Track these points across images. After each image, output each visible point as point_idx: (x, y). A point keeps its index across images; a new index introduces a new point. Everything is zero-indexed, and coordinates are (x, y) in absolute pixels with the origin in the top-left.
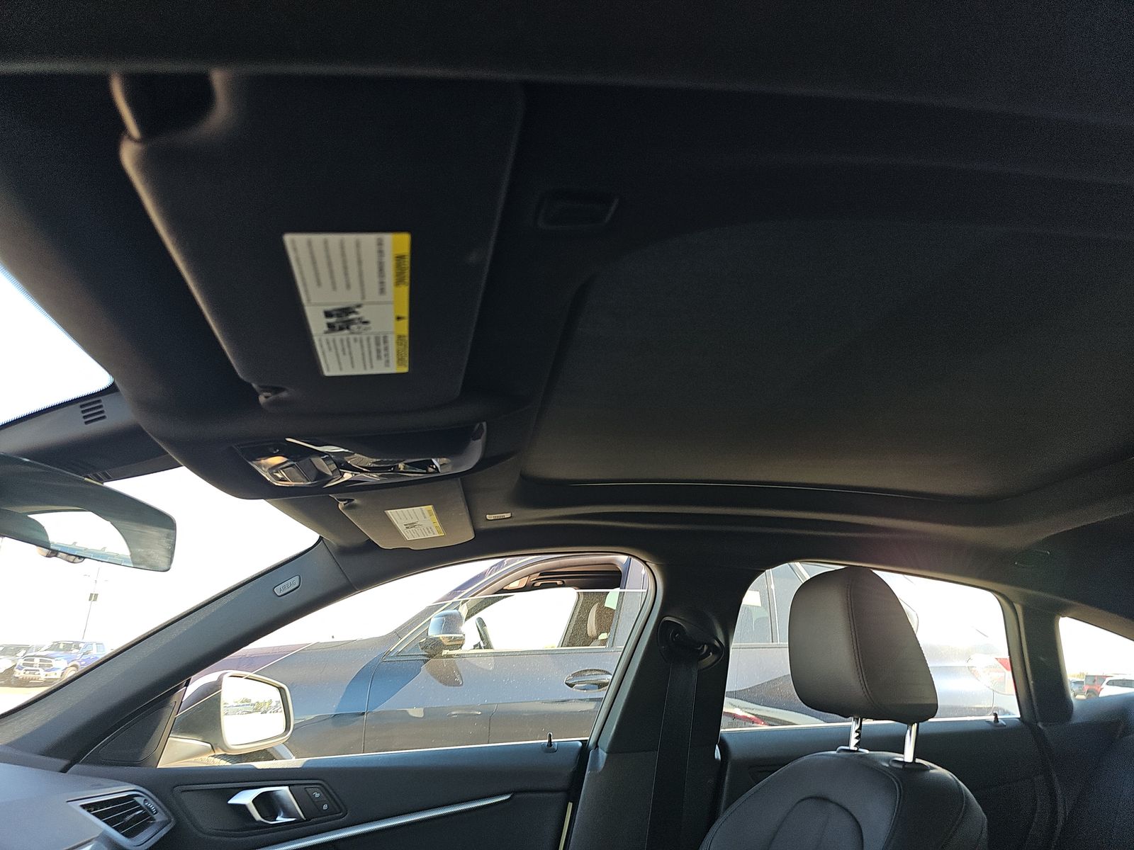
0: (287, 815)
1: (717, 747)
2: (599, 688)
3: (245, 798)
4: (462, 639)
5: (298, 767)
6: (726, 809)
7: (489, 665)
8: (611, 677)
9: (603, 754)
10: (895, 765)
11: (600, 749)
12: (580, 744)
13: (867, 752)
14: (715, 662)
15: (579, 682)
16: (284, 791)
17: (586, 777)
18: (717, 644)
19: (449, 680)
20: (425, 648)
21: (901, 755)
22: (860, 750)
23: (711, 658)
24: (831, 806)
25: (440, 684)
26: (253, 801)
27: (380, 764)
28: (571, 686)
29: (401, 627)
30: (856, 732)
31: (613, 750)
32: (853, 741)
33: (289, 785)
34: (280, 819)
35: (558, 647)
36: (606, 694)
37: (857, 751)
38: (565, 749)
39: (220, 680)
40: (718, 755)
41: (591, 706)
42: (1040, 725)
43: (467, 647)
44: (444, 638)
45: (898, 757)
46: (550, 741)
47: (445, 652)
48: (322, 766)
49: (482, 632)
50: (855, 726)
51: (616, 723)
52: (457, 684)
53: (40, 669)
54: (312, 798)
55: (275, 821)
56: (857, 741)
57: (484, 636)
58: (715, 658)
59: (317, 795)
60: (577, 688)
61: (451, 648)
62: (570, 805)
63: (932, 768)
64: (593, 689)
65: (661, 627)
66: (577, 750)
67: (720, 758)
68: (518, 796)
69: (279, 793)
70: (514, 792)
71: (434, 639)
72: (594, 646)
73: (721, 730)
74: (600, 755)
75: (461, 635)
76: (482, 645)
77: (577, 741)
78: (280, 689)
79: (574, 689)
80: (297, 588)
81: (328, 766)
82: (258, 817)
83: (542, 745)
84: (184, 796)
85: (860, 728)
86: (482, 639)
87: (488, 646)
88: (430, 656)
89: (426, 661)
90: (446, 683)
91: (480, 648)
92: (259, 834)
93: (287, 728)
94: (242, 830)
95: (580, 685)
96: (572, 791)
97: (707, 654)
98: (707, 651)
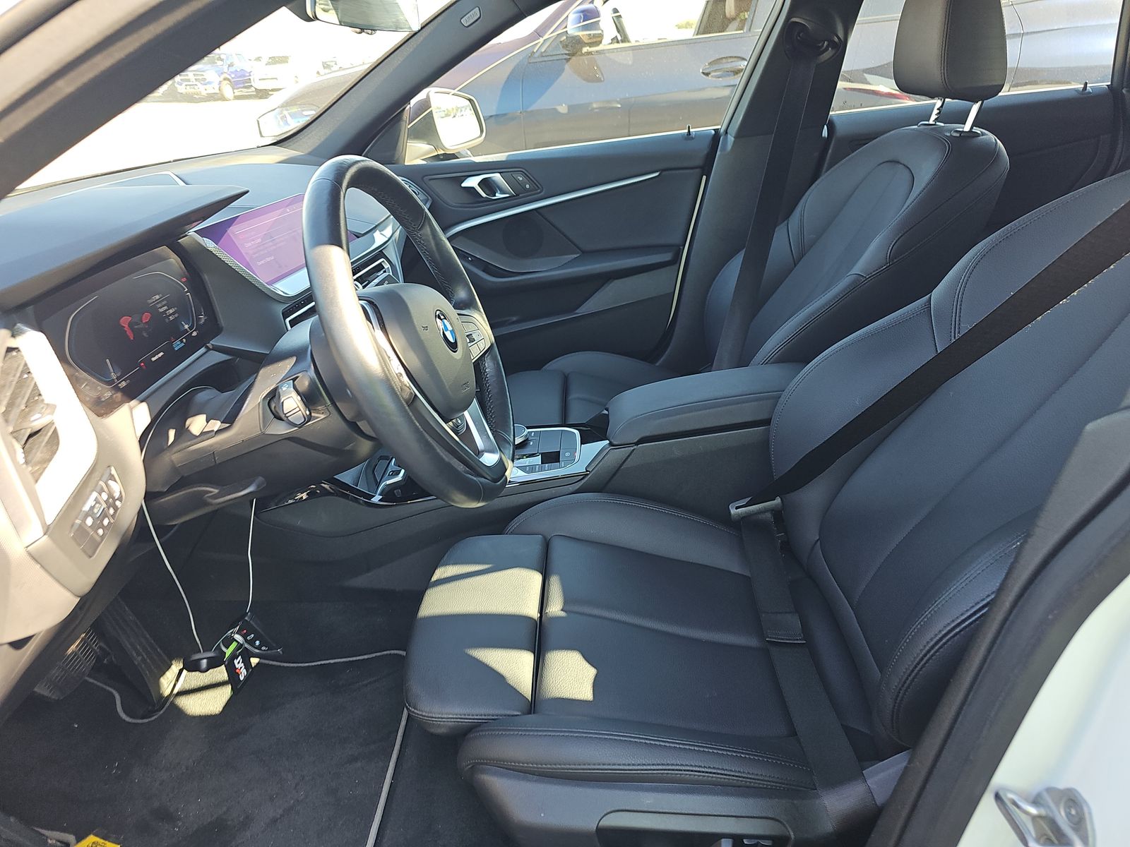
0: (503, 192)
1: (825, 126)
2: (734, 75)
3: (473, 182)
4: (601, 36)
5: (504, 160)
6: (826, 172)
7: (628, 59)
8: (746, 63)
9: (731, 139)
10: (955, 134)
11: (729, 136)
12: (713, 132)
13: (942, 124)
14: (831, 57)
15: (715, 71)
16: (497, 177)
17: (717, 156)
18: (836, 39)
19: (592, 78)
20: (565, 46)
21: (962, 126)
22: (937, 123)
23: (830, 53)
24: (901, 165)
25: (584, 82)
26: (478, 185)
27: (561, 155)
28: (707, 74)
29: (540, 27)
30: (938, 109)
31: (740, 135)
32: (934, 117)
33: (500, 173)
34: (499, 196)
35: (694, 35)
36: (739, 80)
37: (935, 125)
38: (700, 136)
39: (428, 96)
40: (825, 133)
41: (727, 92)
42: (1124, 91)
43: (605, 44)
44: (583, 35)
45: (959, 127)
46: (689, 131)
47: (585, 50)
48: (520, 158)
49: (618, 24)
50: (938, 103)
51: (743, 113)
52: (599, 80)
53: (197, 83)
54: (517, 181)
55: (495, 196)
56: (937, 117)
57: (620, 28)
58: (834, 52)
59: (521, 179)
60: (712, 77)
61: (591, 45)
62: (704, 177)
63: (983, 134)
64: (729, 76)
65: (789, 28)
66: (710, 138)
67: (826, 136)
68: (664, 173)
69: (494, 178)
70: (662, 171)
71: (574, 38)
72: (731, 32)
73: (831, 113)
74: (729, 140)
75: (600, 32)
76: (619, 38)
77: (710, 129)
78: (470, 100)
79: (710, 78)
80: (479, 18)
81: (524, 158)
82: (484, 195)
83: (682, 135)
84: (431, 183)
85: (942, 106)
86: (619, 31)
87: (625, 39)
88: (573, 55)
89: (568, 60)
90: (587, 80)
91: (618, 42)
92: (487, 205)
93: (482, 131)
94: (475, 203)
95: (716, 74)
96: (706, 168)
97: (826, 49)
98: (827, 46)
